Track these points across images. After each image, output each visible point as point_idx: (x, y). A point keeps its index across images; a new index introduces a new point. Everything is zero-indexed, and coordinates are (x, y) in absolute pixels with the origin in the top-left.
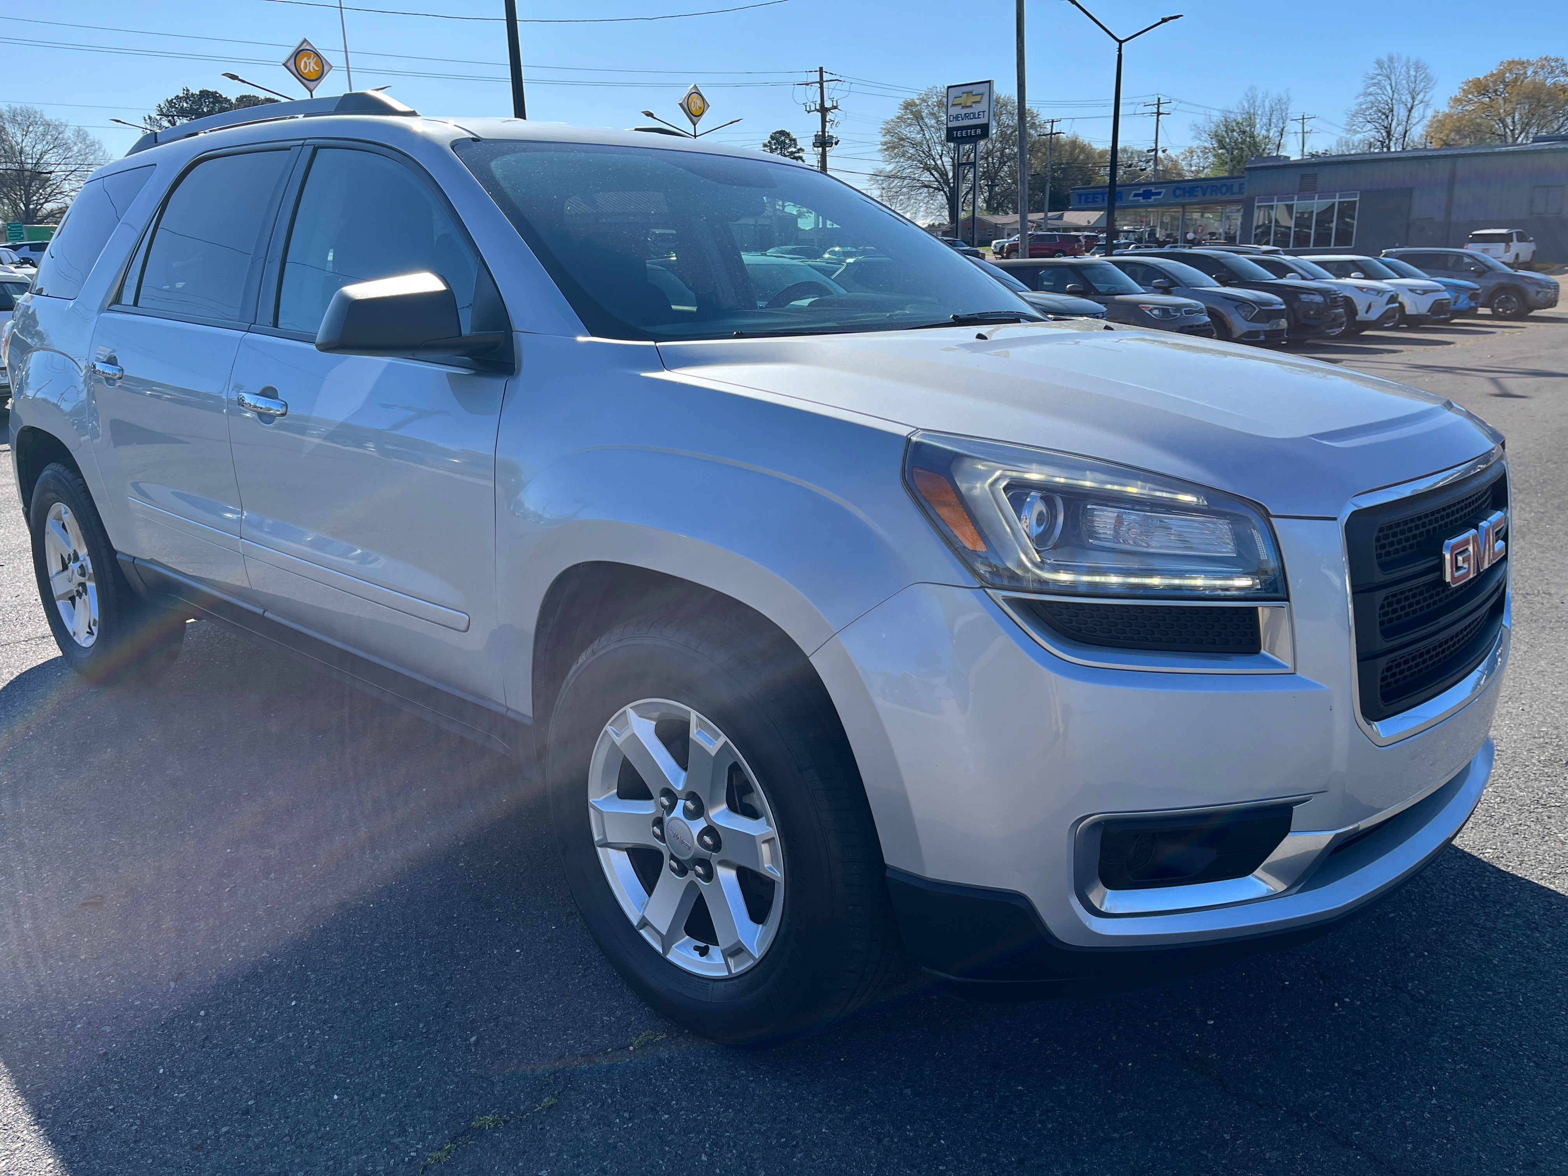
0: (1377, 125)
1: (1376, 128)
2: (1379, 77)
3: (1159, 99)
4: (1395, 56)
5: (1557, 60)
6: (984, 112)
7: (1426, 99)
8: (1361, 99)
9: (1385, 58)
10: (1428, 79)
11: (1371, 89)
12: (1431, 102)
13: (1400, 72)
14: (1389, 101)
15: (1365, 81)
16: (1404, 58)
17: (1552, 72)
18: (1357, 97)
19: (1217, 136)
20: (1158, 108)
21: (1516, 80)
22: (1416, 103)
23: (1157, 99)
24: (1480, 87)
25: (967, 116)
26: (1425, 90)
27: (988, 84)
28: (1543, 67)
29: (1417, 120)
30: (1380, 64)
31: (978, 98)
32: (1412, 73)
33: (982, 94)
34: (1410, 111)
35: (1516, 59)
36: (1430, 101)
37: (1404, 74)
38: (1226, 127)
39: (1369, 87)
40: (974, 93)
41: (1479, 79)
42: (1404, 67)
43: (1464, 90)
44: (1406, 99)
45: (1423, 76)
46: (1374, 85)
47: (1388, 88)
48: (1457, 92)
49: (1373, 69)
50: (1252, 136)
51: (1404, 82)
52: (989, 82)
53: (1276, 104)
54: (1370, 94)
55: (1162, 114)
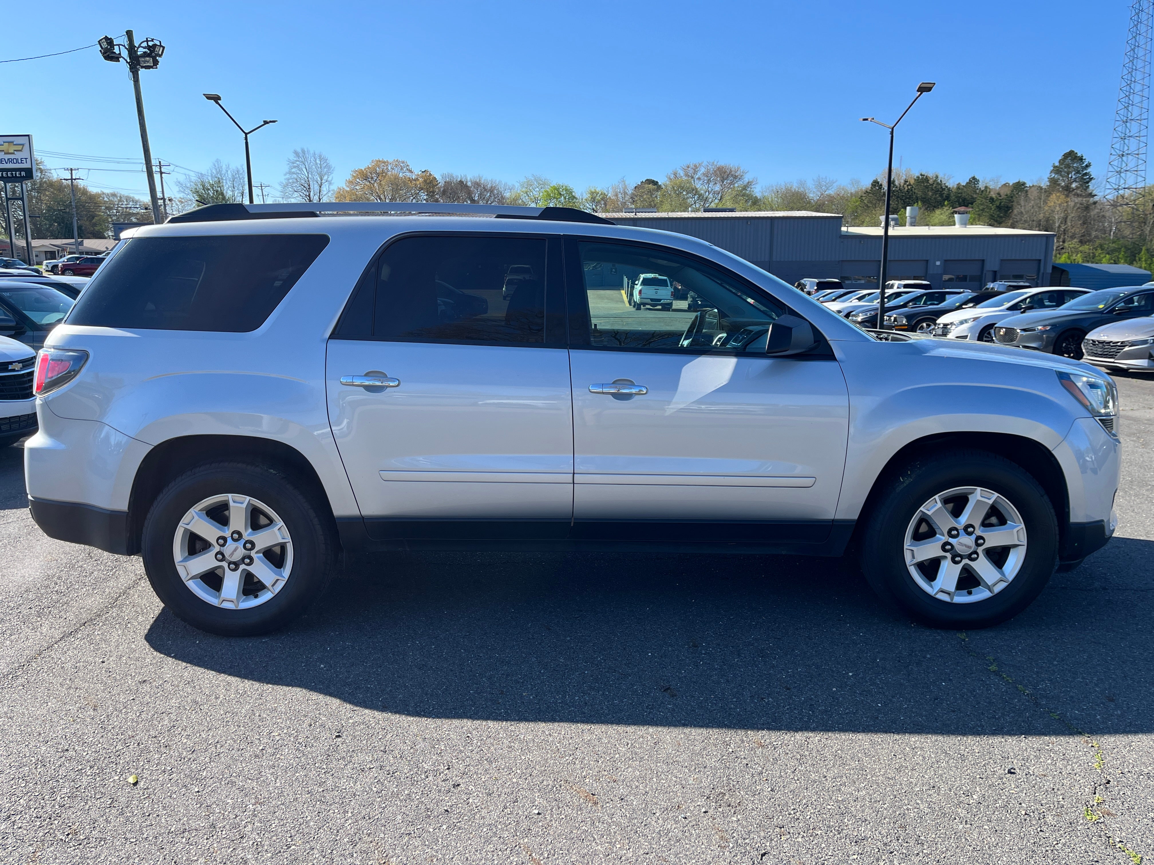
0: (302, 194)
1: (301, 196)
2: (298, 162)
3: (160, 162)
4: (306, 150)
5: (403, 162)
6: (26, 159)
7: (330, 179)
8: (288, 176)
9: (299, 150)
10: (328, 167)
11: (293, 170)
12: (332, 182)
13: (310, 161)
14: (306, 179)
15: (288, 164)
16: (312, 152)
17: (402, 169)
18: (285, 175)
19: (198, 192)
20: (160, 168)
21: (383, 172)
22: (323, 181)
23: (158, 162)
24: (365, 175)
25: (10, 161)
26: (328, 173)
27: (28, 137)
28: (396, 166)
29: (325, 193)
30: (296, 153)
31: (20, 148)
32: (318, 162)
33: (23, 145)
34: (320, 187)
35: (381, 160)
36: (332, 180)
37: (313, 162)
38: (204, 186)
39: (292, 169)
40: (15, 143)
41: (362, 170)
42: (313, 158)
43: (353, 176)
44: (317, 179)
45: (325, 164)
46: (295, 167)
47: (304, 170)
48: (349, 177)
49: (292, 157)
50: (222, 194)
51: (314, 167)
52: (28, 136)
53: (236, 174)
54: (293, 173)
55: (165, 173)
